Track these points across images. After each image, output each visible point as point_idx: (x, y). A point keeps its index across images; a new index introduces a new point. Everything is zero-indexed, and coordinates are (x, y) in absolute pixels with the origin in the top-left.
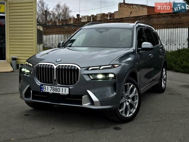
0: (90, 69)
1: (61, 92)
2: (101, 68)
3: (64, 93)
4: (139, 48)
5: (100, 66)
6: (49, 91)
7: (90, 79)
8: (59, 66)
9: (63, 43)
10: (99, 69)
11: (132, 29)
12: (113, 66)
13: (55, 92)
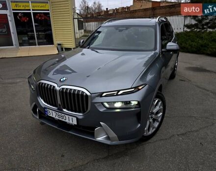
0: (104, 94)
1: (67, 121)
2: (119, 93)
3: (71, 122)
4: (163, 50)
5: (119, 91)
6: (54, 116)
7: (105, 109)
8: (63, 88)
9: (83, 41)
10: (117, 95)
11: (154, 27)
12: (137, 89)
13: (60, 119)
